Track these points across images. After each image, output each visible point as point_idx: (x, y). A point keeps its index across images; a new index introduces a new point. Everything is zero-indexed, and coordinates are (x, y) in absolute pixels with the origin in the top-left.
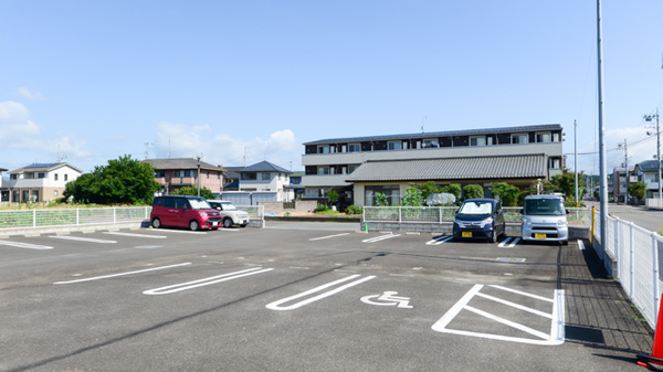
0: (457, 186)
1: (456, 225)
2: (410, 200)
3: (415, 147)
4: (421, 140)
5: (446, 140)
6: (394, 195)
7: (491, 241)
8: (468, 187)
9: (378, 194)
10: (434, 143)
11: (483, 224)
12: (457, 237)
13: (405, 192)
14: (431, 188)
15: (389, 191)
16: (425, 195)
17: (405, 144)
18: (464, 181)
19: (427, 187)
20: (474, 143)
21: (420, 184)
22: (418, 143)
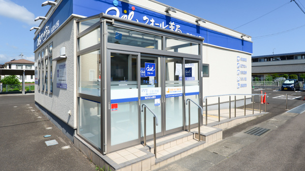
0: (287, 75)
1: (282, 86)
2: (268, 80)
3: (270, 60)
4: (273, 58)
5: (283, 57)
6: (262, 78)
7: (293, 90)
8: (291, 75)
9: (256, 78)
10: (278, 58)
11: (291, 86)
12: (283, 89)
13: (266, 77)
14: (276, 76)
15: (260, 77)
16: (274, 78)
17: (266, 59)
18: (290, 73)
19: (274, 76)
20: (296, 58)
21: (272, 74)
22: (271, 59)
